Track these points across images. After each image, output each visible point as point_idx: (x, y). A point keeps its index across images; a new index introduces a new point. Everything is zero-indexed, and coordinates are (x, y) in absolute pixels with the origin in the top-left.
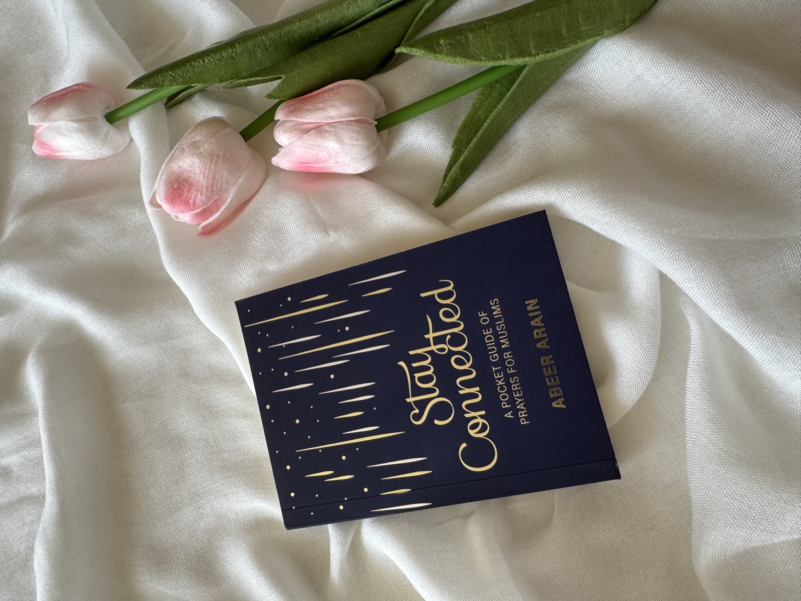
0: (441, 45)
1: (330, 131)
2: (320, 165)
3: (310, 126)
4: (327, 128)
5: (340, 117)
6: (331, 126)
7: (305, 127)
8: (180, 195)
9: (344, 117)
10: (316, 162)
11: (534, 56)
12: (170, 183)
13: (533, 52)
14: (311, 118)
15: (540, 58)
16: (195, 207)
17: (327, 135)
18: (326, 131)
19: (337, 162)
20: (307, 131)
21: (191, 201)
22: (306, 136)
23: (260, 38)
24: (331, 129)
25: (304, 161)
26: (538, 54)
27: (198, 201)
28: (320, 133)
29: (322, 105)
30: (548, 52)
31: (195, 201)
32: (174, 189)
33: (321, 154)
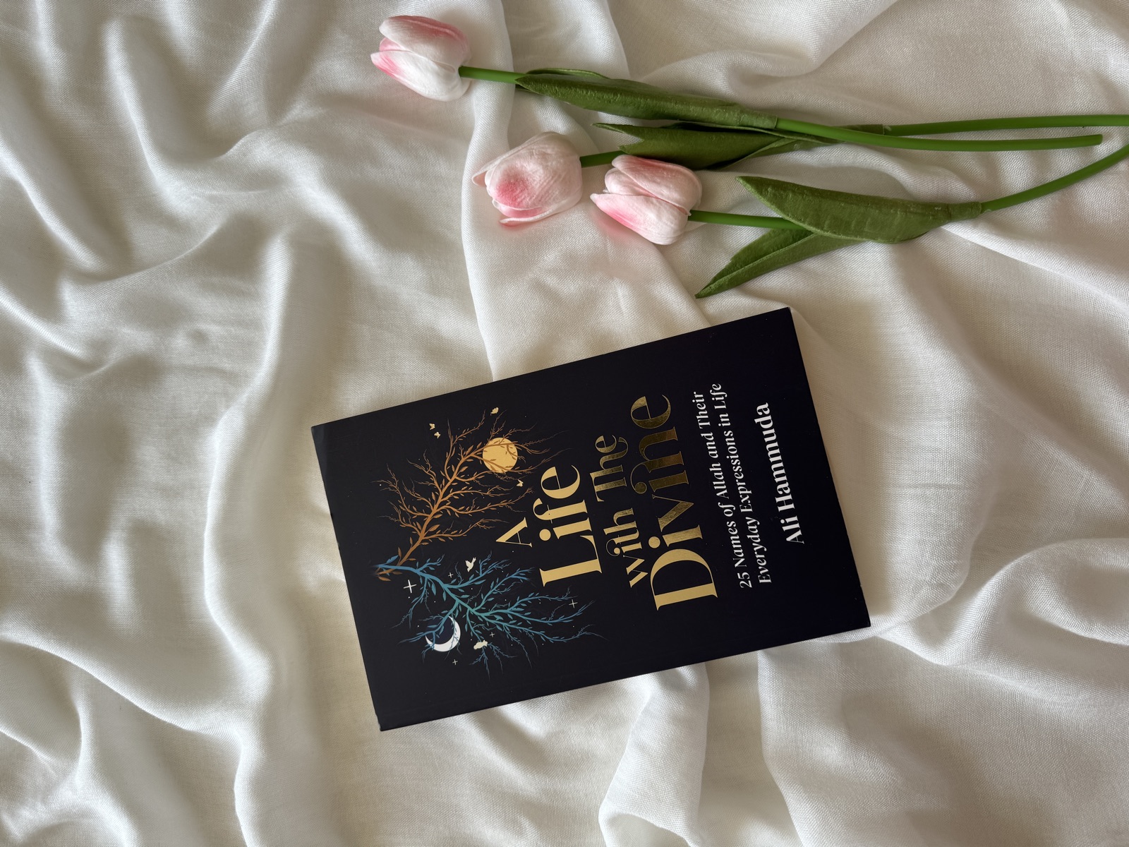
0: (768, 192)
1: (656, 205)
2: (632, 224)
3: (641, 191)
4: (654, 201)
5: (668, 198)
6: (657, 201)
7: (637, 189)
8: (513, 191)
9: (672, 200)
10: (631, 220)
11: (825, 231)
12: (508, 175)
13: (825, 229)
14: (645, 185)
15: (828, 234)
16: (519, 205)
17: (652, 206)
18: (652, 203)
19: (646, 229)
20: (639, 194)
21: (519, 200)
22: (635, 197)
23: (639, 99)
24: (657, 204)
25: (621, 213)
26: (828, 231)
27: (524, 202)
28: (647, 202)
29: (659, 180)
30: (835, 233)
31: (522, 201)
32: (510, 183)
33: (639, 217)
